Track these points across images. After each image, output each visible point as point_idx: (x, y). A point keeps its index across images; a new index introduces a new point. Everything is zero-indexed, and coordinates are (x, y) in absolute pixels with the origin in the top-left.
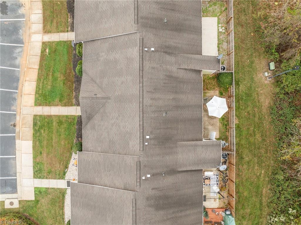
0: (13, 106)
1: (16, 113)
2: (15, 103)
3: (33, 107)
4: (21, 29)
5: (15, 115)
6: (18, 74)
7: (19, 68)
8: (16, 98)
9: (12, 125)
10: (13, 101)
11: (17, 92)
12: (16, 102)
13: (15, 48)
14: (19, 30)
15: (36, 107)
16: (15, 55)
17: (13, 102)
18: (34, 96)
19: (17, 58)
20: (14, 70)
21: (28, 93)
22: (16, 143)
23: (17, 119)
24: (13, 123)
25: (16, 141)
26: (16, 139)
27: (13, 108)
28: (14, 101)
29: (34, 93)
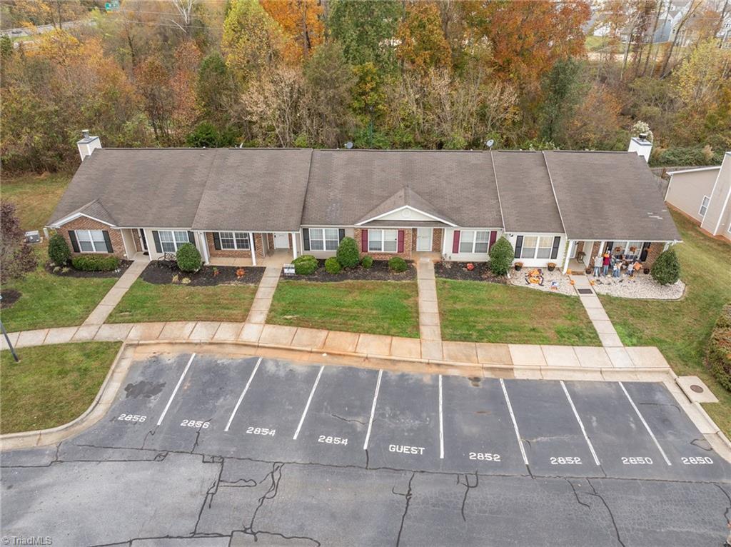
0: (421, 380)
1: (440, 376)
2: (413, 376)
3: (423, 342)
4: (216, 361)
5: (446, 378)
6: (335, 370)
7: (319, 367)
8: (400, 373)
9: (474, 383)
10: (408, 379)
11: (385, 373)
12: (412, 373)
13: (263, 372)
14: (217, 365)
15: (423, 337)
16: (282, 373)
17: (412, 379)
18: (394, 338)
19: (291, 370)
20: (322, 375)
21: (388, 348)
22: (525, 378)
23: (456, 374)
24: (470, 383)
25: (518, 378)
26: (513, 378)
27: (427, 380)
28: (407, 377)
29: (388, 339)
